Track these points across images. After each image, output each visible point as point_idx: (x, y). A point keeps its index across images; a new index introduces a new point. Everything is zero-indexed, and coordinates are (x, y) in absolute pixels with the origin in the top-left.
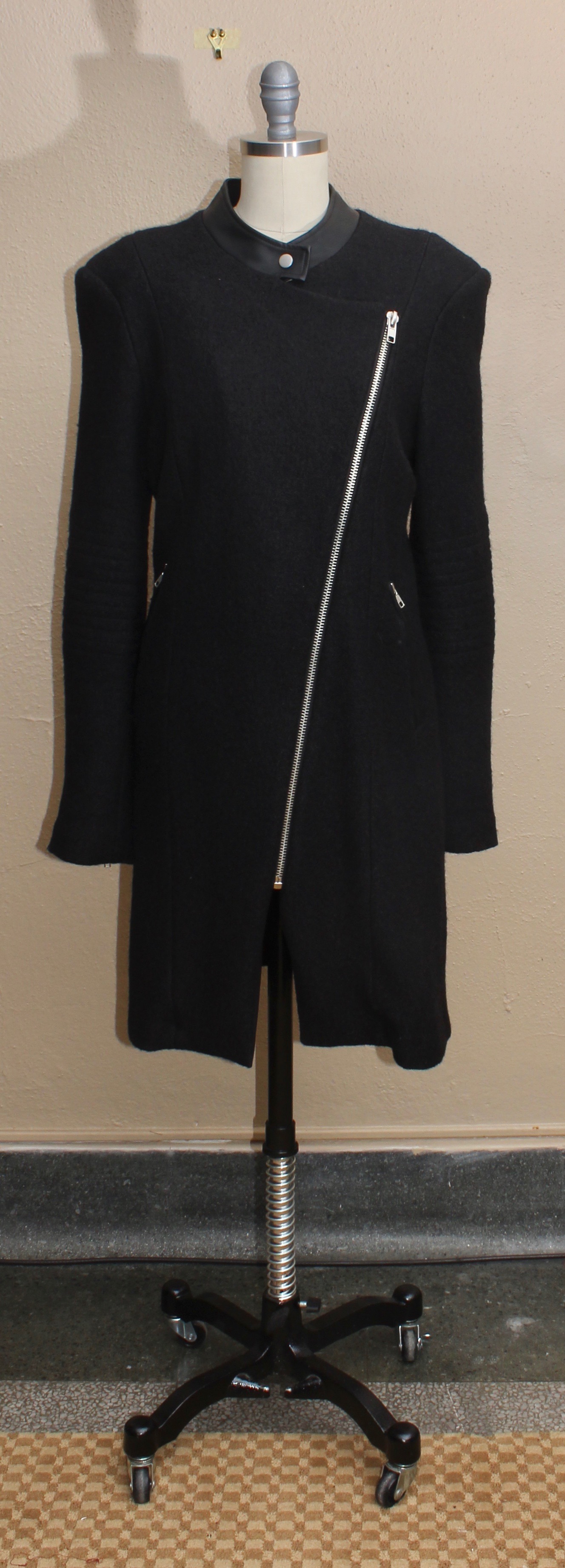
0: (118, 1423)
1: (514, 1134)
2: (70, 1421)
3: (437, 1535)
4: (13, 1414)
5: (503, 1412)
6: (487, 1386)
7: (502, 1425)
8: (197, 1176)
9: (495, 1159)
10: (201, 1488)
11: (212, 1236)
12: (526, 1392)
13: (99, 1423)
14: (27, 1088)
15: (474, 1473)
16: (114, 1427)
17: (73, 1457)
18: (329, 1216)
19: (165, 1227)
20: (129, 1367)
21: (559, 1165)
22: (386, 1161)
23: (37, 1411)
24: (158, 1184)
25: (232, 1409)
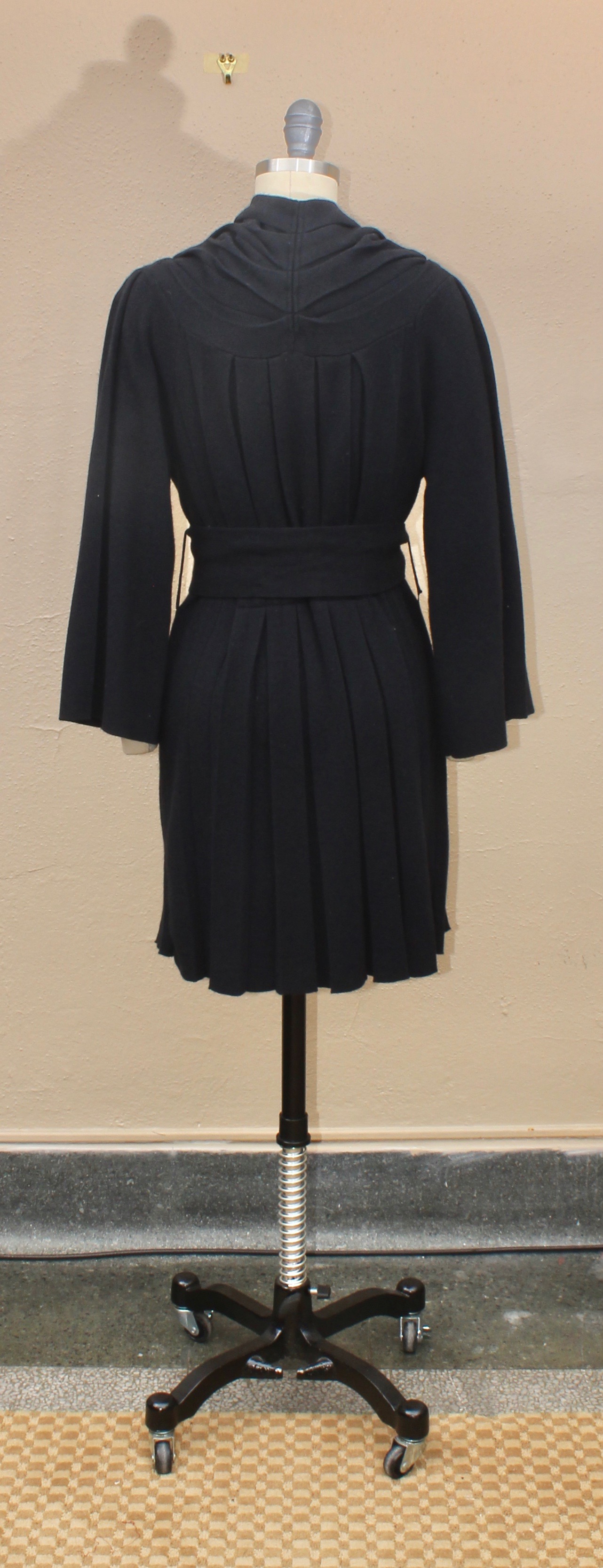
0: (134, 1404)
1: (508, 1136)
2: (88, 1403)
3: (447, 1502)
4: (33, 1396)
5: (504, 1396)
6: (488, 1373)
7: (503, 1407)
8: (199, 1176)
9: (491, 1160)
10: (220, 1460)
11: (213, 1235)
12: (526, 1378)
13: (116, 1404)
14: (33, 1089)
15: (480, 1449)
16: (131, 1408)
17: (94, 1433)
18: (328, 1215)
19: (167, 1227)
20: (141, 1355)
21: (554, 1166)
22: (384, 1161)
23: (55, 1394)
24: (160, 1184)
25: (243, 1393)
